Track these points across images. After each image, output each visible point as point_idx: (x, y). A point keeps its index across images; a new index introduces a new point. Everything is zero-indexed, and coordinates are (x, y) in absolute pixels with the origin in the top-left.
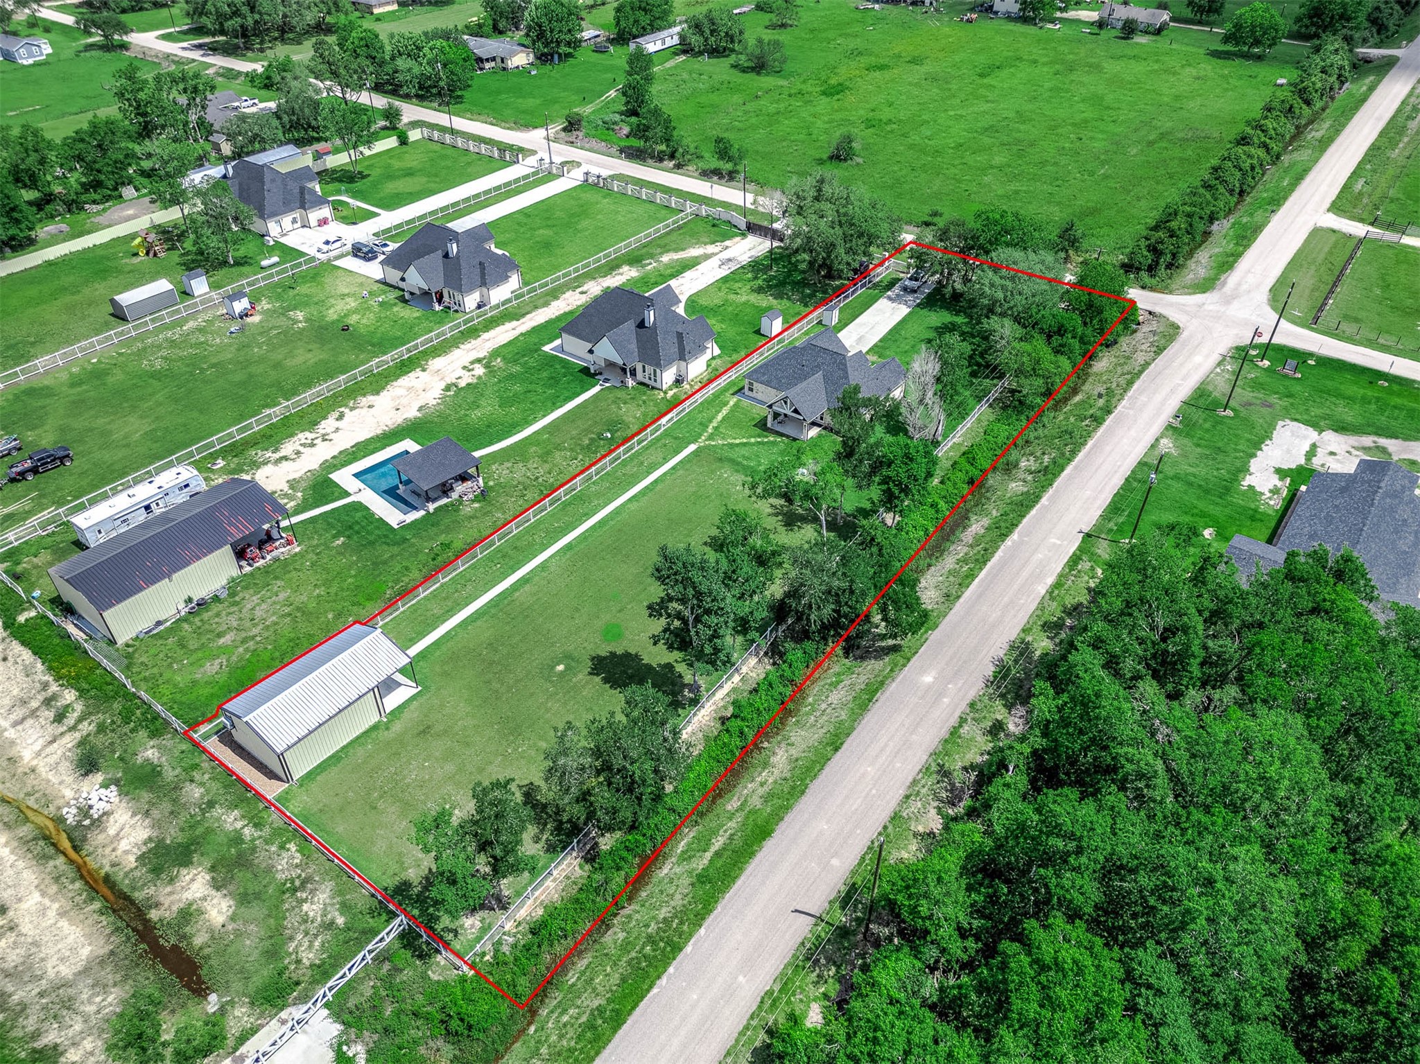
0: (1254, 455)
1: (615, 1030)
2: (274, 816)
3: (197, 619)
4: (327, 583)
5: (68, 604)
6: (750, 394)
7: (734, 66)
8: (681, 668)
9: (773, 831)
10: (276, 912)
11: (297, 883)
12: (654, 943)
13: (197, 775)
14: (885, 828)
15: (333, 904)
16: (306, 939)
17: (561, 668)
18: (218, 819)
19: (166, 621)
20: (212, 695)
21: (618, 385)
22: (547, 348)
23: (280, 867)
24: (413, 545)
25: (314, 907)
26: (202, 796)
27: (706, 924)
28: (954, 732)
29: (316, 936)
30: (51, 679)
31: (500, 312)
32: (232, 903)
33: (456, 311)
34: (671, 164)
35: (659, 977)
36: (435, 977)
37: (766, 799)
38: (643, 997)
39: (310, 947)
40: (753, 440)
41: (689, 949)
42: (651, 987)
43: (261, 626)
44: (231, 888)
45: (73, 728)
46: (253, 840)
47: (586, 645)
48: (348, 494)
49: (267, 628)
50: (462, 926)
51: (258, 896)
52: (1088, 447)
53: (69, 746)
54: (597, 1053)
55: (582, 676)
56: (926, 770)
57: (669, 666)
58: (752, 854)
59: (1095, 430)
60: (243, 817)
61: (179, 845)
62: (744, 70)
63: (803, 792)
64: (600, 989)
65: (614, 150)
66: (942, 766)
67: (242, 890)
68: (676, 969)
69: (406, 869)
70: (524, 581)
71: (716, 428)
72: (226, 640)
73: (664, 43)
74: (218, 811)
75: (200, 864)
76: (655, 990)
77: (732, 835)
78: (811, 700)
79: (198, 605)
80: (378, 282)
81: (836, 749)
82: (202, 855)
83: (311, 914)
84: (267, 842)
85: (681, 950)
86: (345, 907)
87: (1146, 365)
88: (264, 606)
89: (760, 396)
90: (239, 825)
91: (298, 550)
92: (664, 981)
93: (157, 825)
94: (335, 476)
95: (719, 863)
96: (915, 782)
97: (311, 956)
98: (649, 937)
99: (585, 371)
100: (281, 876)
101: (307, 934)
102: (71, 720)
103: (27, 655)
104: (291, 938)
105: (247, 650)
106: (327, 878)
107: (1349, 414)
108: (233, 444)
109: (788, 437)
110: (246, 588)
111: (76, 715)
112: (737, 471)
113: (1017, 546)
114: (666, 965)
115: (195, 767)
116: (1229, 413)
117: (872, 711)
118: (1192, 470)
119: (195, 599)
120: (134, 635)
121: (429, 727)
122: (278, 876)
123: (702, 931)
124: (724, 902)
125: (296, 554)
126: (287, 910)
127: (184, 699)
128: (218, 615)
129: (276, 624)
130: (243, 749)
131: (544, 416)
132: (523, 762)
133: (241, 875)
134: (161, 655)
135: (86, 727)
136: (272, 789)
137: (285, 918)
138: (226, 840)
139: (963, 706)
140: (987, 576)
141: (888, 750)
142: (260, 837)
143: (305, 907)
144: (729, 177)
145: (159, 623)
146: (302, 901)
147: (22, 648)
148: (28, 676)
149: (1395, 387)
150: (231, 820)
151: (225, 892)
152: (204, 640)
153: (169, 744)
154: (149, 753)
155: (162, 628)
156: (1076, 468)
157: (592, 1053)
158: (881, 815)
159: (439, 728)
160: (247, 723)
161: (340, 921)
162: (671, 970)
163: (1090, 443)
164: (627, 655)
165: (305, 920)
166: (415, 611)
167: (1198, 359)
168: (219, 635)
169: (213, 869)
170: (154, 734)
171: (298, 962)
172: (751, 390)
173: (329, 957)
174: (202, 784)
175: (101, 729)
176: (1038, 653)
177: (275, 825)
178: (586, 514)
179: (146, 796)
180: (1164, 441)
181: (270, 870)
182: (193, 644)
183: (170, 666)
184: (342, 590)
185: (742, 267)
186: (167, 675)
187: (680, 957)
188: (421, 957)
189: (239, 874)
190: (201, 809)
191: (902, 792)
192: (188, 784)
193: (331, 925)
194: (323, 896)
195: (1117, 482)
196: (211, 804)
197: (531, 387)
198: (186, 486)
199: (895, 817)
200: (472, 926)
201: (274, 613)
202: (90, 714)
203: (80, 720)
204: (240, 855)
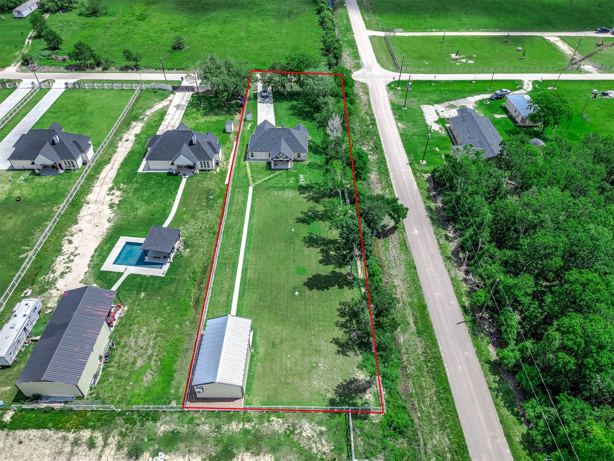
0: (425, 120)
1: (450, 393)
2: (252, 413)
3: (113, 363)
4: (159, 314)
5: (34, 395)
6: (252, 158)
7: (81, 15)
8: (338, 270)
9: (425, 305)
10: (294, 445)
11: (291, 429)
12: (429, 361)
13: (197, 421)
14: (453, 284)
15: (314, 426)
16: (318, 444)
17: (297, 293)
18: (229, 430)
19: (98, 373)
20: (162, 388)
21: (193, 175)
22: (140, 170)
23: (277, 429)
24: (180, 280)
25: (308, 432)
26: (210, 427)
27: (439, 344)
28: (439, 245)
29: (321, 440)
30: (64, 433)
31: (96, 163)
32: (270, 455)
33: (74, 170)
34: (100, 69)
35: (444, 369)
36: (377, 421)
37: (410, 295)
38: (447, 379)
39: (323, 445)
40: (271, 176)
41: (443, 355)
42: (445, 374)
43: (150, 348)
44: (265, 450)
45: (105, 445)
46: (254, 427)
47: (296, 280)
48: (122, 274)
49: (153, 347)
50: (366, 399)
51: (279, 445)
52: (380, 134)
53: (113, 453)
54: (454, 404)
55: (307, 292)
56: (444, 260)
57: (333, 272)
58: (428, 315)
59: (376, 127)
60: (239, 422)
61: (222, 452)
62: (87, 16)
63: (421, 288)
64: (428, 387)
65: (62, 69)
66: (446, 257)
67: (269, 448)
68: (446, 363)
69: (326, 395)
70: (245, 270)
71: (252, 177)
72: (139, 363)
73: (31, 9)
74: (225, 428)
75: (240, 452)
76: (448, 374)
77: (413, 314)
78: (384, 259)
79: (106, 357)
80: (8, 170)
81: (415, 268)
82: (237, 448)
83: (309, 435)
84: (261, 423)
85: (441, 357)
86: (320, 423)
87: (369, 100)
88: (140, 340)
89: (257, 158)
90: (241, 426)
91: (126, 308)
92: (447, 370)
93: (200, 452)
94: (103, 268)
95: (420, 324)
96: (446, 266)
97: (326, 448)
98: (425, 361)
99: (170, 174)
100: (281, 431)
101: (316, 443)
102: (100, 442)
103: (33, 432)
104: (311, 448)
105: (155, 361)
106: (300, 419)
107: (435, 97)
108: (23, 280)
109: (284, 169)
110: (121, 337)
111: (100, 439)
112: (278, 190)
113: (395, 176)
114: (443, 364)
115: (192, 419)
116: (406, 108)
117: (412, 250)
118: (414, 131)
119: (103, 356)
120: (89, 389)
121: (273, 343)
122: (280, 432)
123: (440, 347)
124: (436, 334)
125: (128, 311)
126: (297, 440)
127: (151, 398)
128: (121, 356)
129: (155, 343)
130: (206, 399)
131: (174, 200)
132: (322, 333)
133: (263, 442)
134: (115, 388)
135: (113, 440)
136: (240, 404)
137: (300, 444)
138: (242, 436)
139: (434, 236)
140: (397, 190)
141: (429, 259)
142: (256, 424)
143: (304, 434)
144: (137, 68)
145: (95, 376)
146: (300, 433)
147: (26, 431)
148: (47, 440)
149: (437, 84)
150: (235, 427)
151: (262, 454)
152: (129, 370)
153: (168, 418)
154: (162, 428)
155: (99, 377)
156: (385, 143)
157: (452, 405)
158: (448, 282)
159: (277, 341)
160: (219, 383)
161: (323, 429)
162: (445, 365)
163: (380, 133)
164: (315, 276)
165: (309, 438)
166: (214, 304)
167: (381, 93)
168: (134, 363)
169: (247, 449)
170: (155, 420)
171: (324, 453)
172: (252, 156)
173: (335, 442)
174: (204, 423)
175: (123, 435)
176: (434, 208)
177: (257, 416)
178: (239, 233)
179: (182, 445)
180: (399, 124)
181: (274, 433)
182: (126, 374)
183: (125, 389)
184: (169, 313)
185: (187, 107)
186: (128, 394)
187: (443, 359)
188: (365, 419)
189: (263, 443)
190: (216, 432)
191: (446, 271)
192: (197, 427)
193: (322, 433)
194: (306, 425)
195: (400, 143)
196: (218, 427)
197: (153, 190)
198: (36, 308)
199: (452, 279)
200: (370, 397)
201: (149, 340)
202: (109, 433)
203: (105, 439)
204: (255, 436)
